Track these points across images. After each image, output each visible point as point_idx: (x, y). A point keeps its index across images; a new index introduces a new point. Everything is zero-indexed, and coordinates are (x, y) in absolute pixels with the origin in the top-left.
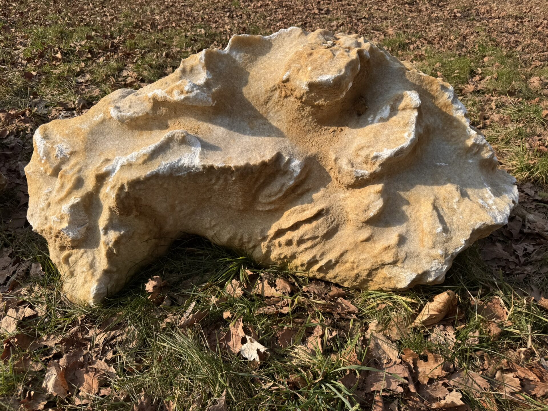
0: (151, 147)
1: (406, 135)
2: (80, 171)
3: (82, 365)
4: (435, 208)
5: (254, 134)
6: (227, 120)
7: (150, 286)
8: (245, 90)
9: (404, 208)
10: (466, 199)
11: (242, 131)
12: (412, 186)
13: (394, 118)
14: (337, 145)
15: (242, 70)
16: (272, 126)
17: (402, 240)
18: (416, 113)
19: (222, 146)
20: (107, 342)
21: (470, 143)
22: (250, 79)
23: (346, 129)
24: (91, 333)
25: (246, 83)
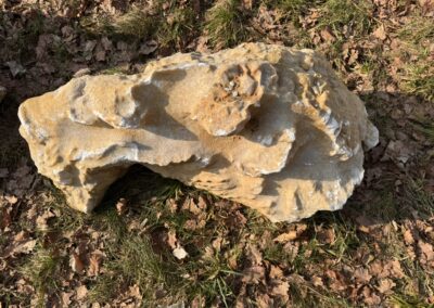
0: (104, 149)
1: (279, 164)
2: (58, 151)
3: (88, 251)
4: (296, 195)
5: (175, 138)
6: (155, 129)
7: (119, 206)
8: (166, 108)
9: (278, 189)
10: (319, 192)
11: (168, 136)
12: (285, 178)
13: (274, 147)
14: (235, 150)
15: (163, 94)
16: (189, 132)
17: (273, 204)
18: (290, 147)
19: (152, 146)
20: (99, 238)
21: (332, 154)
22: (170, 102)
23: (243, 138)
24: (90, 230)
25: (168, 104)
